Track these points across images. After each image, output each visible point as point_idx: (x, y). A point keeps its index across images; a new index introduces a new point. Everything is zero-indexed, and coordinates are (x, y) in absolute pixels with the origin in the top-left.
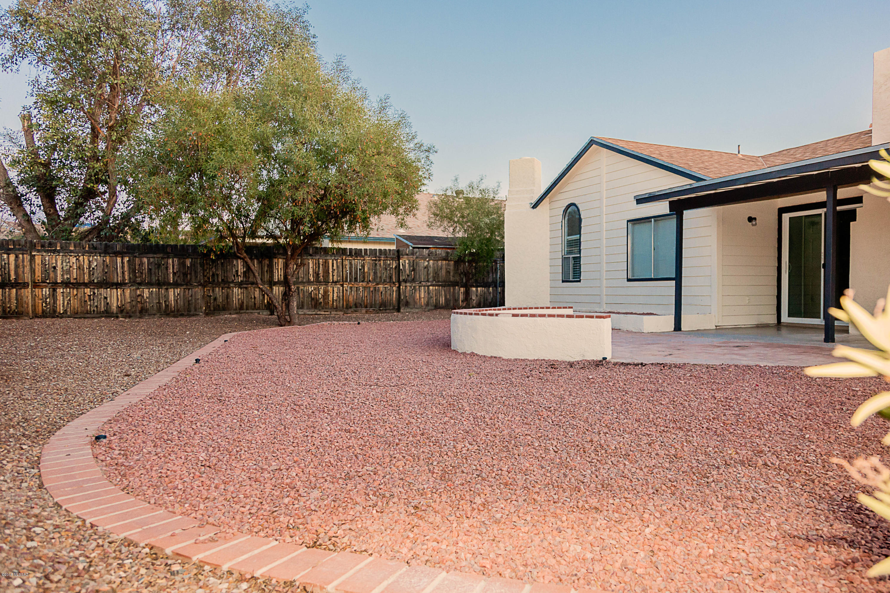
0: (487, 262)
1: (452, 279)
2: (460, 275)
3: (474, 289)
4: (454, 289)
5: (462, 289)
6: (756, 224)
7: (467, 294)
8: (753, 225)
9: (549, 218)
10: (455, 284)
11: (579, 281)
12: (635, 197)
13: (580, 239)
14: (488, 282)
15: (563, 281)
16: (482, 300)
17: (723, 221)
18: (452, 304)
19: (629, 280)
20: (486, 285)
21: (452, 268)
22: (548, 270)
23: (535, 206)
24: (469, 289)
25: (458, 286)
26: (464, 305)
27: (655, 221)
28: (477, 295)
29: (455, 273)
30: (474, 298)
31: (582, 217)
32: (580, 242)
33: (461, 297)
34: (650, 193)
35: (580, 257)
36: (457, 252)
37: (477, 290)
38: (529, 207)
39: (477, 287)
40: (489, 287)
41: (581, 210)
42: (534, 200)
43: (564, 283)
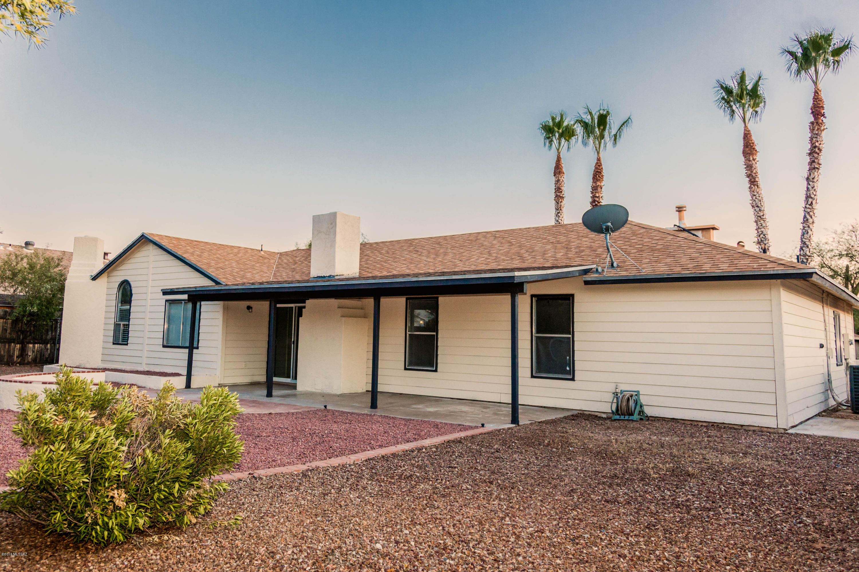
0: (46, 322)
1: (8, 336)
2: (17, 332)
3: (31, 346)
4: (9, 346)
5: (18, 346)
6: (252, 312)
7: (23, 351)
8: (250, 312)
9: (106, 289)
10: (10, 341)
11: (127, 344)
12: (162, 290)
13: (130, 310)
14: (46, 339)
15: (114, 344)
16: (39, 356)
17: (226, 309)
18: (5, 360)
19: (164, 346)
20: (45, 342)
21: (9, 326)
22: (101, 333)
23: (94, 278)
24: (25, 346)
25: (14, 342)
26: (19, 360)
27: (185, 303)
28: (33, 352)
29: (11, 331)
30: (30, 353)
31: (133, 292)
32: (130, 313)
33: (17, 353)
34: (171, 289)
35: (129, 325)
36: (16, 312)
37: (34, 347)
38: (88, 279)
39: (34, 343)
40: (47, 344)
41: (132, 286)
42: (95, 273)
43: (114, 345)
